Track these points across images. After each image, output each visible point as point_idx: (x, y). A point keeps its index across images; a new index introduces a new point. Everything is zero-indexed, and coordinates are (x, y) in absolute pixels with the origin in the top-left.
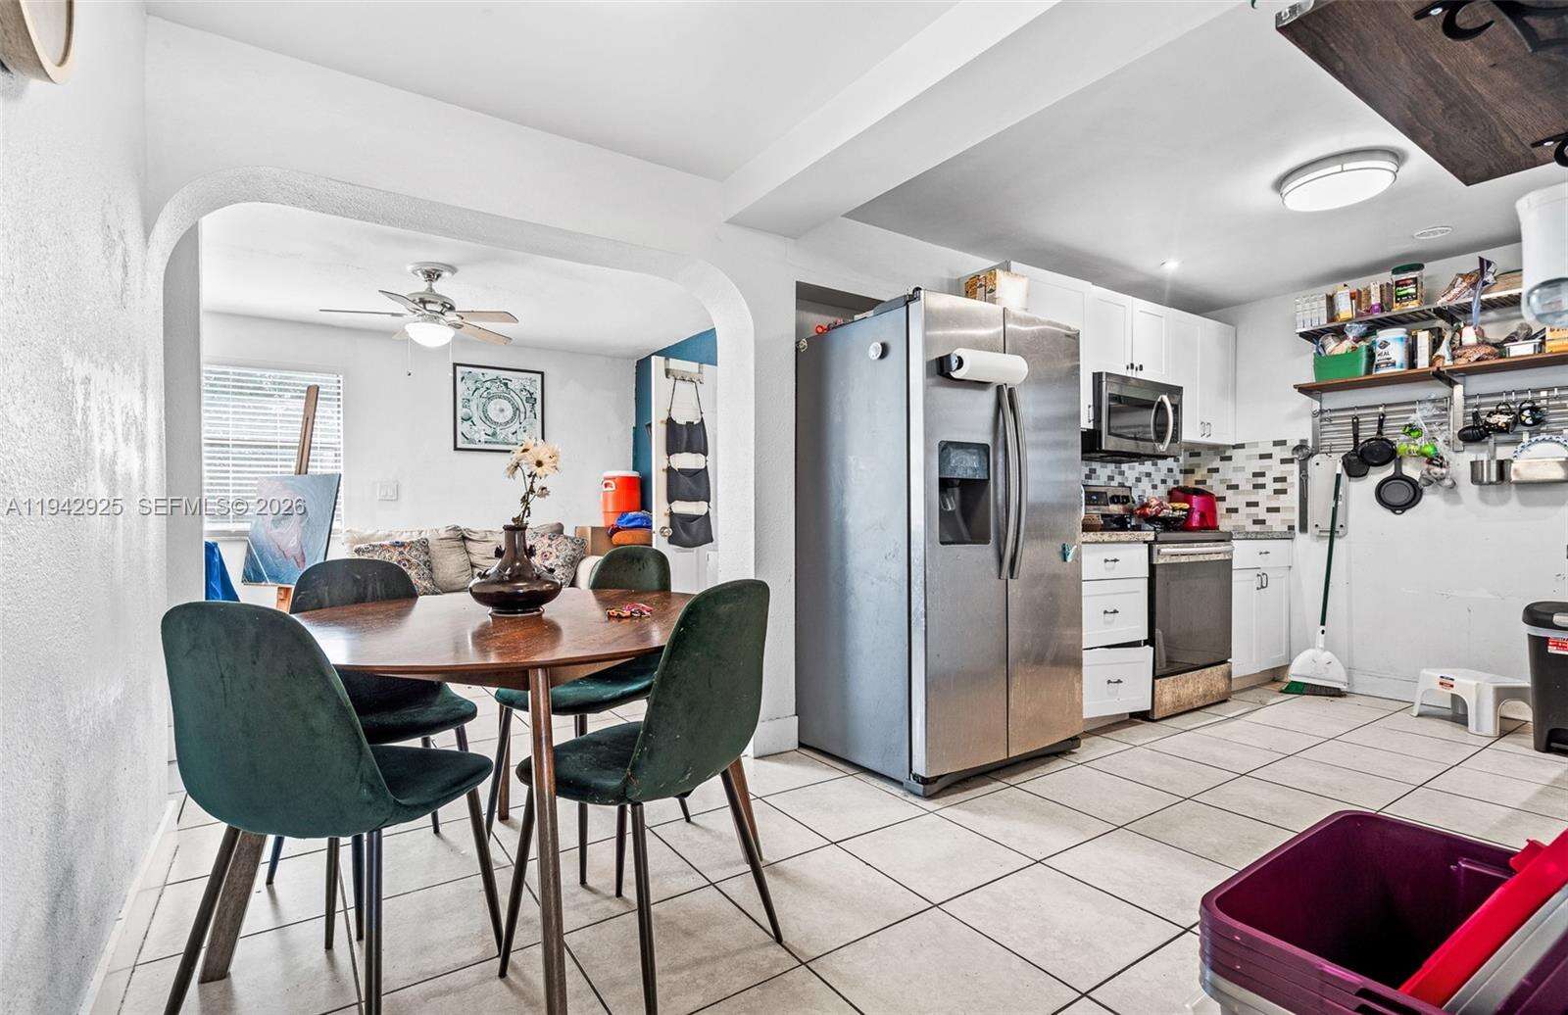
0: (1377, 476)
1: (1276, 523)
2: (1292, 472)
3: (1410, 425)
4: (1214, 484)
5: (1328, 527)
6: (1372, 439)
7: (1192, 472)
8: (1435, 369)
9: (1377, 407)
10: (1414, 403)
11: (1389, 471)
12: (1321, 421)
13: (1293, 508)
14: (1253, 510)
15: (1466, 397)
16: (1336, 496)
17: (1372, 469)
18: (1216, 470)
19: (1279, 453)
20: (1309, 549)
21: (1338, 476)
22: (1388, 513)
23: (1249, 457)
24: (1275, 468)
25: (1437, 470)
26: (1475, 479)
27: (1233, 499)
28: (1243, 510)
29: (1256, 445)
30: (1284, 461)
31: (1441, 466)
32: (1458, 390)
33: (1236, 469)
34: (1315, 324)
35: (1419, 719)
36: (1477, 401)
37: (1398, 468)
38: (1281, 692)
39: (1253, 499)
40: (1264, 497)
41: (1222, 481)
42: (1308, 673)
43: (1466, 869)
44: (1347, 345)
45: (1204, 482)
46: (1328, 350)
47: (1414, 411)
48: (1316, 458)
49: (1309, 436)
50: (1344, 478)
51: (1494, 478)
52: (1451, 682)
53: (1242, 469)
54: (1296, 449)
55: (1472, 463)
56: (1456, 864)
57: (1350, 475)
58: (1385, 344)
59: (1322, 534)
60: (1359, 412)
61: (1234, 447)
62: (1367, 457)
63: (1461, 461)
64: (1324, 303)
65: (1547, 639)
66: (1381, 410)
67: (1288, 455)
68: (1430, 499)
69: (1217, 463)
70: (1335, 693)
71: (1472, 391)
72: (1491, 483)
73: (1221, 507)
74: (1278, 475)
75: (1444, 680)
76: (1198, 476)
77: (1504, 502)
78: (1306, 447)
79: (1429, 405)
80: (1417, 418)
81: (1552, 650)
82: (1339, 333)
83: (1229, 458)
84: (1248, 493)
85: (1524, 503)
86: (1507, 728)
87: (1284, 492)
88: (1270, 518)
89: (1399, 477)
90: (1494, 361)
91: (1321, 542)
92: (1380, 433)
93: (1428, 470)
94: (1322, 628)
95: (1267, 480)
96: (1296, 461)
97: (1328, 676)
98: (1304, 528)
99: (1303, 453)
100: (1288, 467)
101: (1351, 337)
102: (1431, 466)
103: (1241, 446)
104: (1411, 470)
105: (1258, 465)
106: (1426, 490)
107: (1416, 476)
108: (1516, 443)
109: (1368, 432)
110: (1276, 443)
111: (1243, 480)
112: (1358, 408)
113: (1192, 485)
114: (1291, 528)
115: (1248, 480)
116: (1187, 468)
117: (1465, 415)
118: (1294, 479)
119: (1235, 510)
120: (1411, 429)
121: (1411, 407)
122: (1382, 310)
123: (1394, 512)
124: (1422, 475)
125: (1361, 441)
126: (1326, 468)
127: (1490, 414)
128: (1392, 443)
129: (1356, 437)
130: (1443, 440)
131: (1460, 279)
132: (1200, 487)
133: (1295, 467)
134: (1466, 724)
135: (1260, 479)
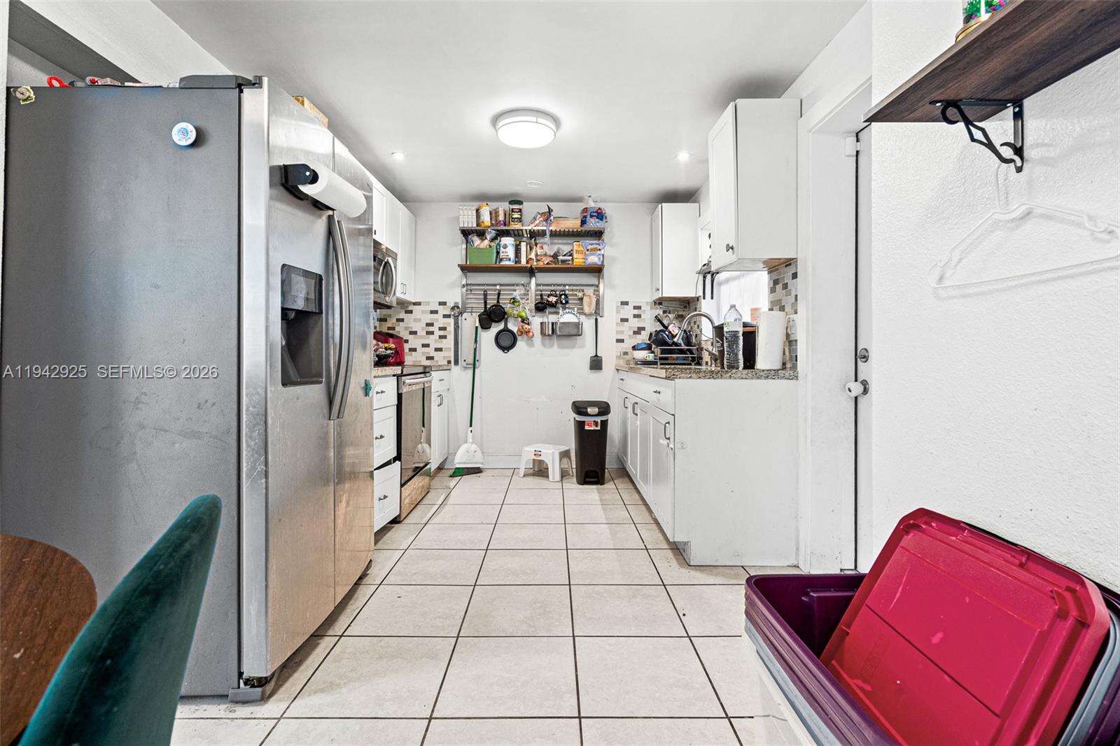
0: (496, 328)
1: (440, 358)
2: (450, 323)
3: (514, 299)
4: (401, 331)
5: (472, 362)
6: (494, 305)
7: (385, 320)
8: (529, 266)
9: (495, 285)
10: (513, 285)
11: (501, 326)
12: (467, 291)
13: (450, 348)
14: (426, 350)
15: (537, 285)
16: (476, 341)
17: (493, 324)
18: (402, 320)
19: (443, 310)
20: (460, 376)
21: (477, 328)
22: (501, 352)
23: (423, 312)
24: (440, 321)
25: (526, 326)
26: (543, 333)
27: (414, 342)
28: (420, 349)
29: (428, 303)
30: (445, 316)
31: (528, 324)
32: (533, 280)
33: (415, 320)
34: (470, 226)
35: (525, 478)
36: (541, 288)
37: (506, 324)
38: (451, 476)
39: (426, 342)
40: (433, 341)
41: (406, 328)
42: (464, 460)
43: (818, 597)
44: (486, 242)
45: (393, 329)
46: (476, 245)
47: (515, 291)
48: (465, 315)
49: (459, 300)
50: (479, 329)
51: (550, 333)
52: (540, 453)
53: (420, 320)
54: (453, 308)
55: (541, 323)
56: (807, 594)
57: (482, 328)
58: (505, 246)
59: (468, 366)
60: (488, 288)
61: (415, 304)
62: (492, 315)
63: (536, 321)
64: (475, 212)
65: (584, 422)
66: (498, 287)
67: (447, 312)
68: (521, 344)
69: (402, 315)
70: (477, 471)
71: (539, 282)
72: (549, 335)
73: (407, 347)
74: (442, 326)
75: (536, 453)
76: (389, 324)
77: (552, 346)
78: (458, 307)
79: (521, 287)
80: (517, 294)
81: (587, 428)
82: (481, 234)
83: (411, 312)
84: (421, 337)
85: (560, 347)
86: (564, 474)
87: (445, 337)
88: (437, 355)
89: (506, 330)
90: (554, 266)
91: (467, 371)
92: (498, 302)
93: (522, 326)
94: (471, 429)
95: (435, 329)
96: (452, 316)
97: (475, 460)
98: (456, 362)
99: (458, 312)
100: (447, 320)
101: (489, 237)
102: (524, 324)
103: (418, 304)
104: (513, 326)
105: (429, 318)
106: (519, 338)
107: (515, 329)
108: (558, 313)
109: (492, 302)
110: (441, 304)
111: (420, 327)
112: (488, 285)
113: (385, 330)
114: (449, 362)
115: (423, 328)
116: (382, 317)
117: (536, 296)
118: (451, 328)
119: (415, 350)
120: (514, 301)
121: (513, 288)
122: (505, 225)
123: (503, 351)
124: (519, 329)
125: (489, 306)
126: (470, 321)
127: (549, 296)
128: (503, 308)
129: (486, 303)
130: (527, 308)
131: (539, 216)
132: (391, 332)
133: (452, 321)
134: (548, 477)
135: (430, 327)
